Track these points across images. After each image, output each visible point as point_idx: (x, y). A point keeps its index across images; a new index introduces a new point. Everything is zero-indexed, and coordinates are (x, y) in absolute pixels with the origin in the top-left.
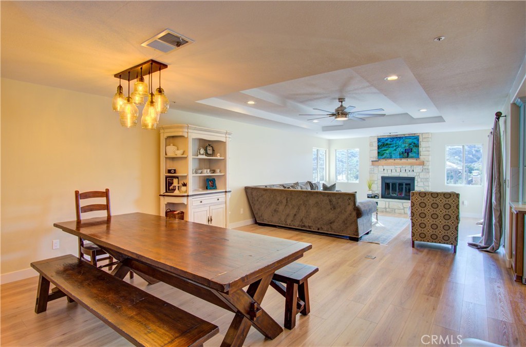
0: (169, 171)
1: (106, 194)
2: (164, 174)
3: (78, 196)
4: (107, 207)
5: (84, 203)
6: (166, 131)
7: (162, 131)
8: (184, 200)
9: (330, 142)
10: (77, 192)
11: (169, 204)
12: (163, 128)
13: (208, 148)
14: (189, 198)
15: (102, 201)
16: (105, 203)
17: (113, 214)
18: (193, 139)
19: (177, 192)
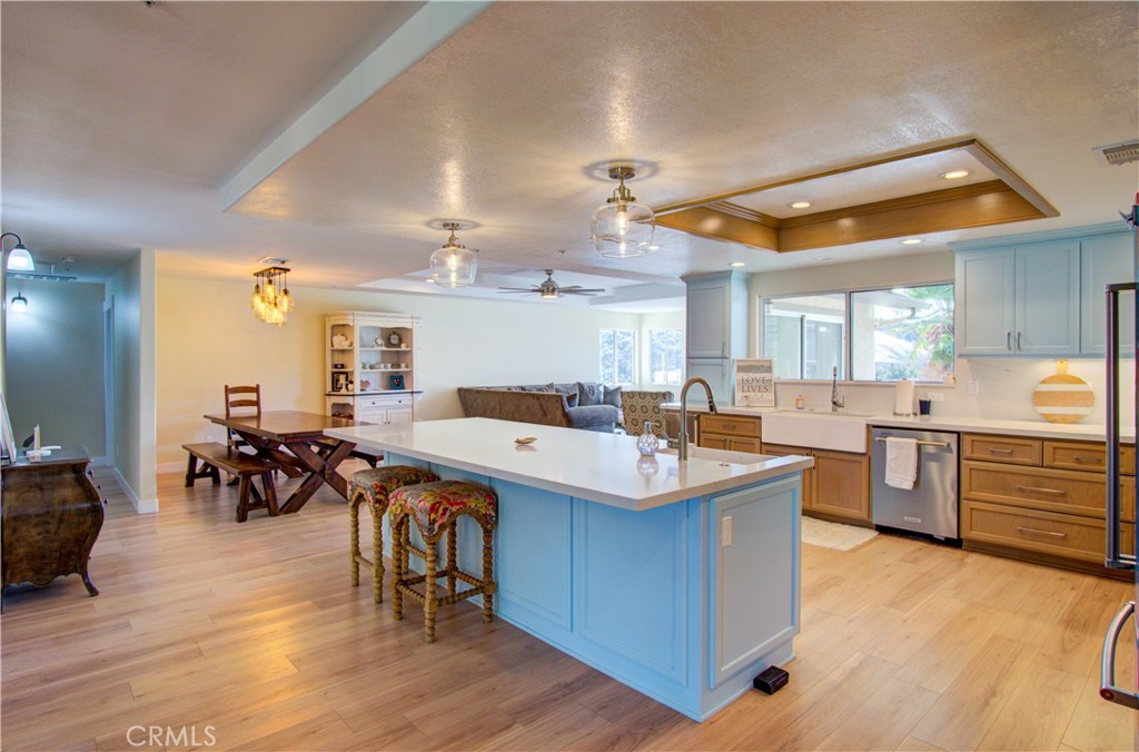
0: (336, 366)
1: (256, 390)
2: (330, 369)
3: (228, 390)
4: (257, 403)
5: (233, 397)
6: (332, 318)
7: (327, 319)
8: (349, 400)
9: (640, 317)
10: (226, 387)
11: (334, 405)
12: (328, 316)
13: (393, 336)
14: (356, 398)
15: (253, 397)
16: (255, 399)
17: (262, 410)
18: (361, 327)
19: (343, 391)
